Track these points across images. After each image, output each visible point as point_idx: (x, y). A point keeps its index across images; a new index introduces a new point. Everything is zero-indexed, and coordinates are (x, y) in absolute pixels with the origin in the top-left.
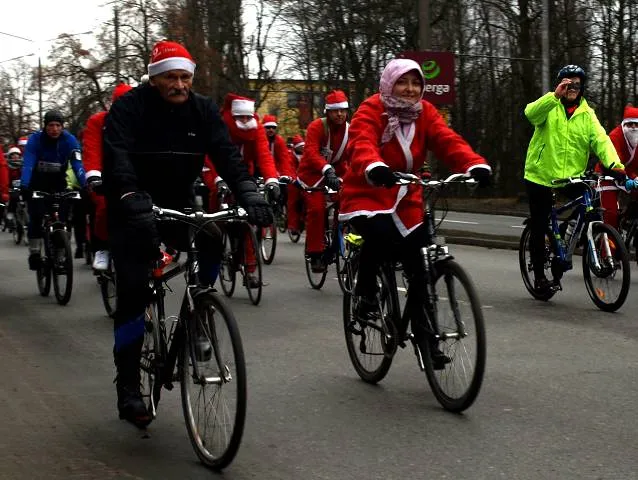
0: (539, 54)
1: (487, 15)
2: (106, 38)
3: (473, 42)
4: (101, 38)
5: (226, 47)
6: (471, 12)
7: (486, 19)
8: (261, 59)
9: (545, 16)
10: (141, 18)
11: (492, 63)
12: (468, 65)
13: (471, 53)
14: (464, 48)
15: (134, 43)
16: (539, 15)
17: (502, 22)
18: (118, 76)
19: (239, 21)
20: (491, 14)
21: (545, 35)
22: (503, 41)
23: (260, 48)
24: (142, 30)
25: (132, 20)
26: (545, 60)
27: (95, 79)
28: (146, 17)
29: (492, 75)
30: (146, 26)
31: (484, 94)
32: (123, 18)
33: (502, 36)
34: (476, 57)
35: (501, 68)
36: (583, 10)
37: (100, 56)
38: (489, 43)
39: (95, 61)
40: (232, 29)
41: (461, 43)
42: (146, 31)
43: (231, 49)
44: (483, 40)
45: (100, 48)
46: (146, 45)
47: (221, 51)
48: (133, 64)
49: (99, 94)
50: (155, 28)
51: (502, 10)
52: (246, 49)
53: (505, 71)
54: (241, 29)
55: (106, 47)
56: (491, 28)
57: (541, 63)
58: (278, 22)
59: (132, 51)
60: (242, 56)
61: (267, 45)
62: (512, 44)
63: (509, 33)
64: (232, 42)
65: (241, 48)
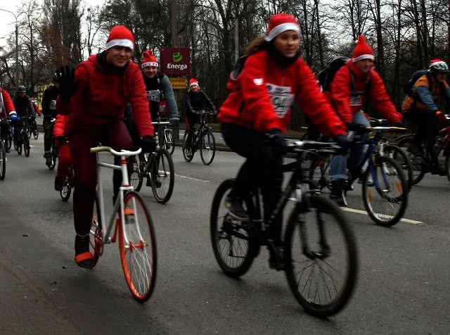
0: (233, 49)
1: (206, 28)
2: (12, 40)
3: (199, 42)
4: (9, 40)
5: (72, 45)
6: (198, 27)
7: (206, 31)
8: (90, 51)
9: (237, 29)
10: (30, 30)
11: (209, 53)
12: (197, 54)
13: (198, 48)
14: (195, 45)
15: (25, 43)
16: (234, 28)
17: (214, 32)
18: (17, 60)
19: (79, 32)
20: (209, 27)
21: (237, 39)
22: (215, 42)
23: (89, 46)
24: (29, 36)
25: (25, 31)
26: (237, 52)
27: (5, 62)
28: (32, 30)
29: (209, 60)
30: (32, 35)
31: (205, 70)
32: (20, 31)
33: (214, 39)
34: (201, 50)
35: (213, 56)
36: (256, 26)
37: (8, 50)
38: (208, 43)
39: (5, 52)
40: (76, 36)
41: (193, 43)
42: (32, 37)
43: (75, 46)
44: (205, 41)
45: (8, 46)
46: (31, 44)
47: (70, 47)
48: (25, 54)
49: (7, 69)
50: (36, 35)
51: (214, 26)
52: (83, 46)
53: (216, 57)
54: (80, 36)
55: (11, 45)
56: (209, 35)
57: (235, 53)
58: (99, 32)
59: (24, 47)
60: (80, 50)
61: (94, 44)
62: (219, 43)
63: (218, 38)
64: (75, 43)
65: (80, 46)
